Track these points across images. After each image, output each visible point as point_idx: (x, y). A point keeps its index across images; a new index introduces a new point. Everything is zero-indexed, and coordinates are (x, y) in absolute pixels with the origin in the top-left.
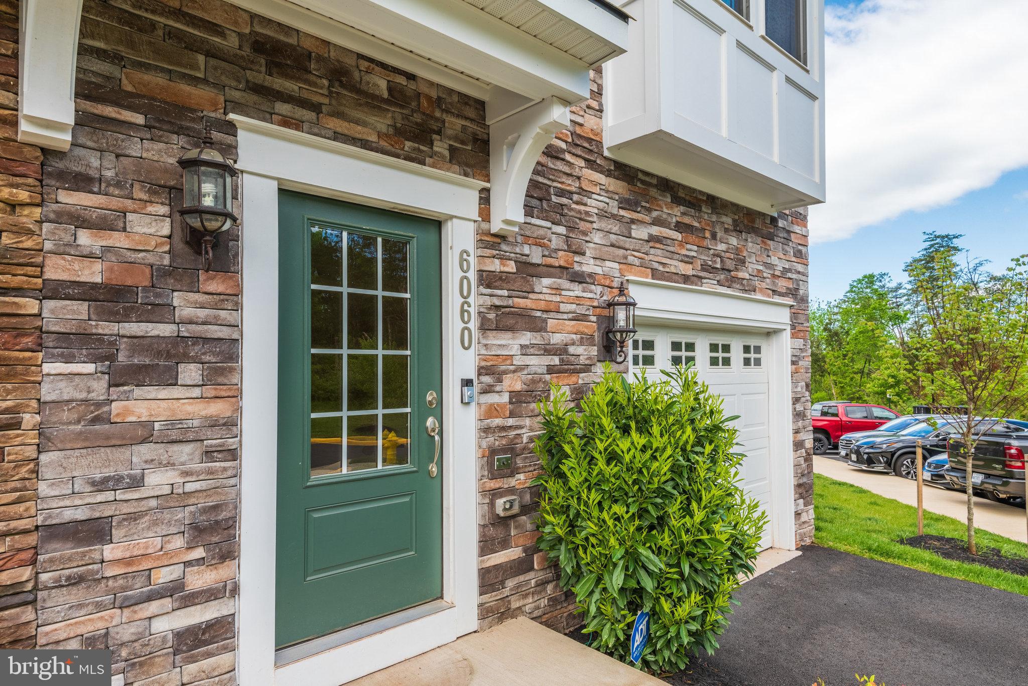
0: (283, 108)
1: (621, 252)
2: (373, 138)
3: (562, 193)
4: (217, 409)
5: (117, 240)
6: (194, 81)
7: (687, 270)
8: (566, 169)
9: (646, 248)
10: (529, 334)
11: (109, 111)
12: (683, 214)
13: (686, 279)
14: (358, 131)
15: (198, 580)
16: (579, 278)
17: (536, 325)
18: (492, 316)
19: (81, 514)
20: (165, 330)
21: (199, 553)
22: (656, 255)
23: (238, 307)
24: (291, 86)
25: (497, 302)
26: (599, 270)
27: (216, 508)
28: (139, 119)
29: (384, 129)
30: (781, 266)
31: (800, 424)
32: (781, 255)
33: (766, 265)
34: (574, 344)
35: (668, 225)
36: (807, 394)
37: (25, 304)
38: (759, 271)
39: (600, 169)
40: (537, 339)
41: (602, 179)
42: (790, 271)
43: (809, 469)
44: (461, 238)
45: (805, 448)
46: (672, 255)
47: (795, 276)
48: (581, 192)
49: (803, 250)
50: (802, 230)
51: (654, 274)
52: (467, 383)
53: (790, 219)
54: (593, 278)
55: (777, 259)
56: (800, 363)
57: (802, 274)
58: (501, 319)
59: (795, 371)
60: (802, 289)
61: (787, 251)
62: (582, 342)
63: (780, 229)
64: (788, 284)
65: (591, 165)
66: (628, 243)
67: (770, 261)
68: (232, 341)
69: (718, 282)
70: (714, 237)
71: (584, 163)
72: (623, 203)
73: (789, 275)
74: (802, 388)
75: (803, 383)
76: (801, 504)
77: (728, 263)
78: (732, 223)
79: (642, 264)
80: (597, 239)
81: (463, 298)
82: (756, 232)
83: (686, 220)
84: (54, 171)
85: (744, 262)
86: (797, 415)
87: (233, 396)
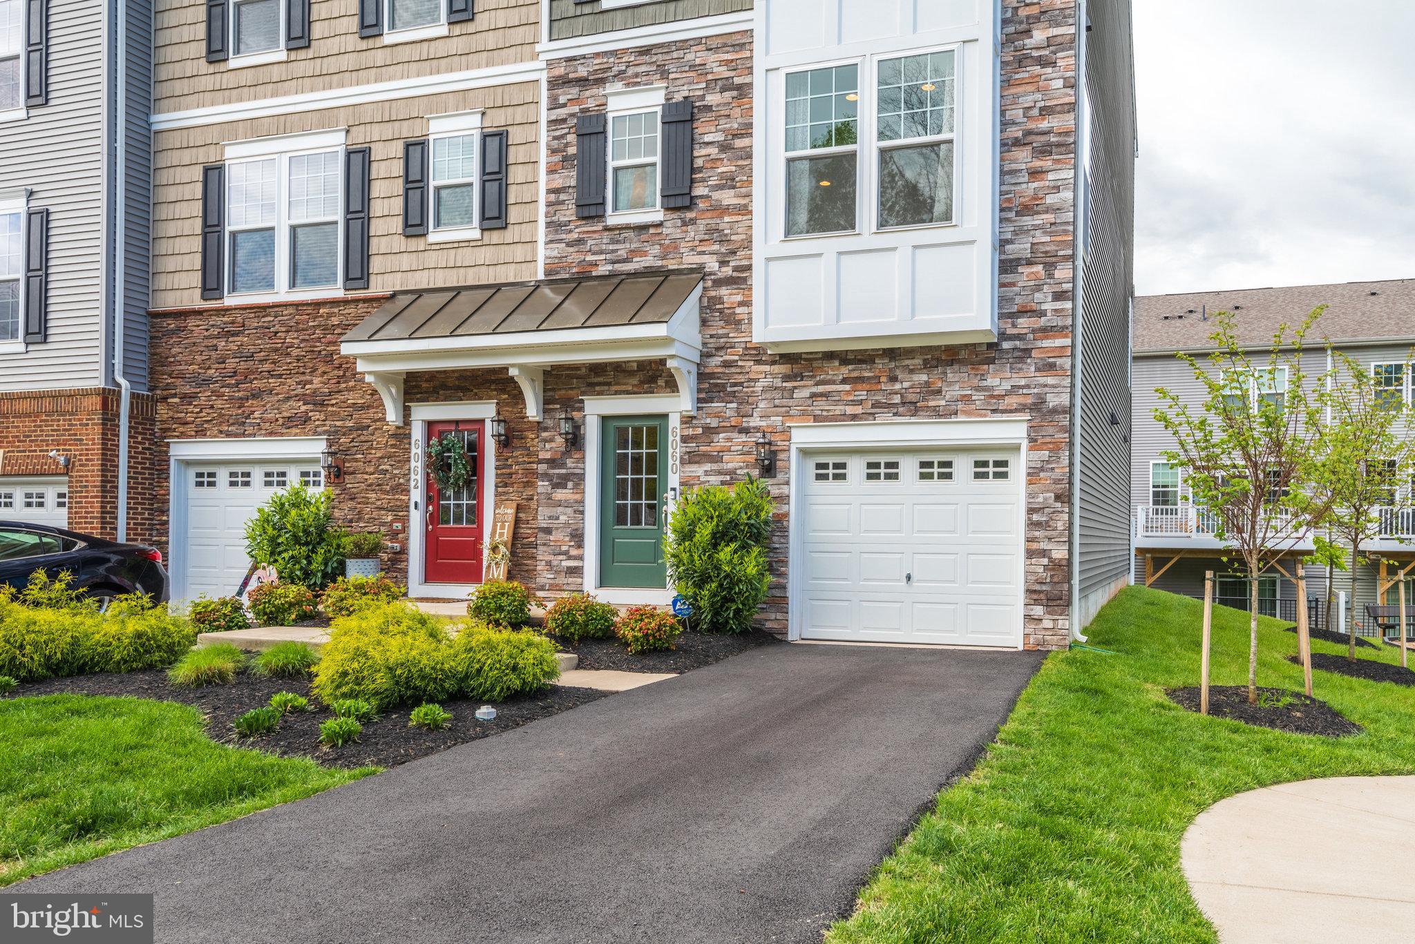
0: (597, 388)
1: (784, 409)
2: (631, 388)
3: (735, 385)
4: (578, 497)
5: (553, 445)
6: (572, 389)
7: (858, 410)
8: (738, 370)
9: (810, 402)
10: (709, 465)
11: (551, 406)
12: (851, 371)
13: (854, 417)
14: (623, 388)
15: (574, 552)
16: (746, 431)
17: (717, 459)
19: (545, 526)
20: (564, 471)
21: (572, 543)
22: (821, 406)
23: (584, 463)
24: (601, 379)
25: (689, 450)
26: (764, 424)
27: (577, 530)
28: (558, 406)
29: (636, 383)
30: (1007, 386)
31: (1037, 534)
32: (1009, 375)
33: (978, 389)
34: (741, 468)
35: (833, 382)
36: (1059, 505)
37: (535, 466)
38: (966, 395)
39: (765, 363)
40: (715, 467)
41: (767, 368)
42: (1027, 386)
43: (1056, 580)
44: (674, 422)
45: (1050, 558)
46: (837, 403)
47: (1036, 391)
48: (750, 380)
49: (1059, 361)
50: (1059, 342)
51: (817, 418)
52: (674, 489)
53: (1031, 336)
54: (757, 429)
55: (998, 379)
56: (1042, 475)
57: (1054, 386)
58: (691, 458)
59: (1030, 483)
60: (1052, 401)
61: (1021, 369)
62: (747, 467)
63: (1007, 351)
64: (1021, 400)
65: (758, 362)
66: (791, 402)
67: (985, 383)
68: (584, 474)
69: (895, 414)
70: (894, 379)
71: (752, 363)
72: (786, 378)
73: (1025, 391)
74: (1045, 499)
75: (1048, 495)
76: (1038, 611)
77: (911, 397)
78: (921, 362)
79: (804, 414)
80: (762, 405)
81: (675, 449)
82: (962, 362)
83: (855, 374)
84: (540, 427)
85: (939, 392)
86: (1032, 525)
87: (584, 493)
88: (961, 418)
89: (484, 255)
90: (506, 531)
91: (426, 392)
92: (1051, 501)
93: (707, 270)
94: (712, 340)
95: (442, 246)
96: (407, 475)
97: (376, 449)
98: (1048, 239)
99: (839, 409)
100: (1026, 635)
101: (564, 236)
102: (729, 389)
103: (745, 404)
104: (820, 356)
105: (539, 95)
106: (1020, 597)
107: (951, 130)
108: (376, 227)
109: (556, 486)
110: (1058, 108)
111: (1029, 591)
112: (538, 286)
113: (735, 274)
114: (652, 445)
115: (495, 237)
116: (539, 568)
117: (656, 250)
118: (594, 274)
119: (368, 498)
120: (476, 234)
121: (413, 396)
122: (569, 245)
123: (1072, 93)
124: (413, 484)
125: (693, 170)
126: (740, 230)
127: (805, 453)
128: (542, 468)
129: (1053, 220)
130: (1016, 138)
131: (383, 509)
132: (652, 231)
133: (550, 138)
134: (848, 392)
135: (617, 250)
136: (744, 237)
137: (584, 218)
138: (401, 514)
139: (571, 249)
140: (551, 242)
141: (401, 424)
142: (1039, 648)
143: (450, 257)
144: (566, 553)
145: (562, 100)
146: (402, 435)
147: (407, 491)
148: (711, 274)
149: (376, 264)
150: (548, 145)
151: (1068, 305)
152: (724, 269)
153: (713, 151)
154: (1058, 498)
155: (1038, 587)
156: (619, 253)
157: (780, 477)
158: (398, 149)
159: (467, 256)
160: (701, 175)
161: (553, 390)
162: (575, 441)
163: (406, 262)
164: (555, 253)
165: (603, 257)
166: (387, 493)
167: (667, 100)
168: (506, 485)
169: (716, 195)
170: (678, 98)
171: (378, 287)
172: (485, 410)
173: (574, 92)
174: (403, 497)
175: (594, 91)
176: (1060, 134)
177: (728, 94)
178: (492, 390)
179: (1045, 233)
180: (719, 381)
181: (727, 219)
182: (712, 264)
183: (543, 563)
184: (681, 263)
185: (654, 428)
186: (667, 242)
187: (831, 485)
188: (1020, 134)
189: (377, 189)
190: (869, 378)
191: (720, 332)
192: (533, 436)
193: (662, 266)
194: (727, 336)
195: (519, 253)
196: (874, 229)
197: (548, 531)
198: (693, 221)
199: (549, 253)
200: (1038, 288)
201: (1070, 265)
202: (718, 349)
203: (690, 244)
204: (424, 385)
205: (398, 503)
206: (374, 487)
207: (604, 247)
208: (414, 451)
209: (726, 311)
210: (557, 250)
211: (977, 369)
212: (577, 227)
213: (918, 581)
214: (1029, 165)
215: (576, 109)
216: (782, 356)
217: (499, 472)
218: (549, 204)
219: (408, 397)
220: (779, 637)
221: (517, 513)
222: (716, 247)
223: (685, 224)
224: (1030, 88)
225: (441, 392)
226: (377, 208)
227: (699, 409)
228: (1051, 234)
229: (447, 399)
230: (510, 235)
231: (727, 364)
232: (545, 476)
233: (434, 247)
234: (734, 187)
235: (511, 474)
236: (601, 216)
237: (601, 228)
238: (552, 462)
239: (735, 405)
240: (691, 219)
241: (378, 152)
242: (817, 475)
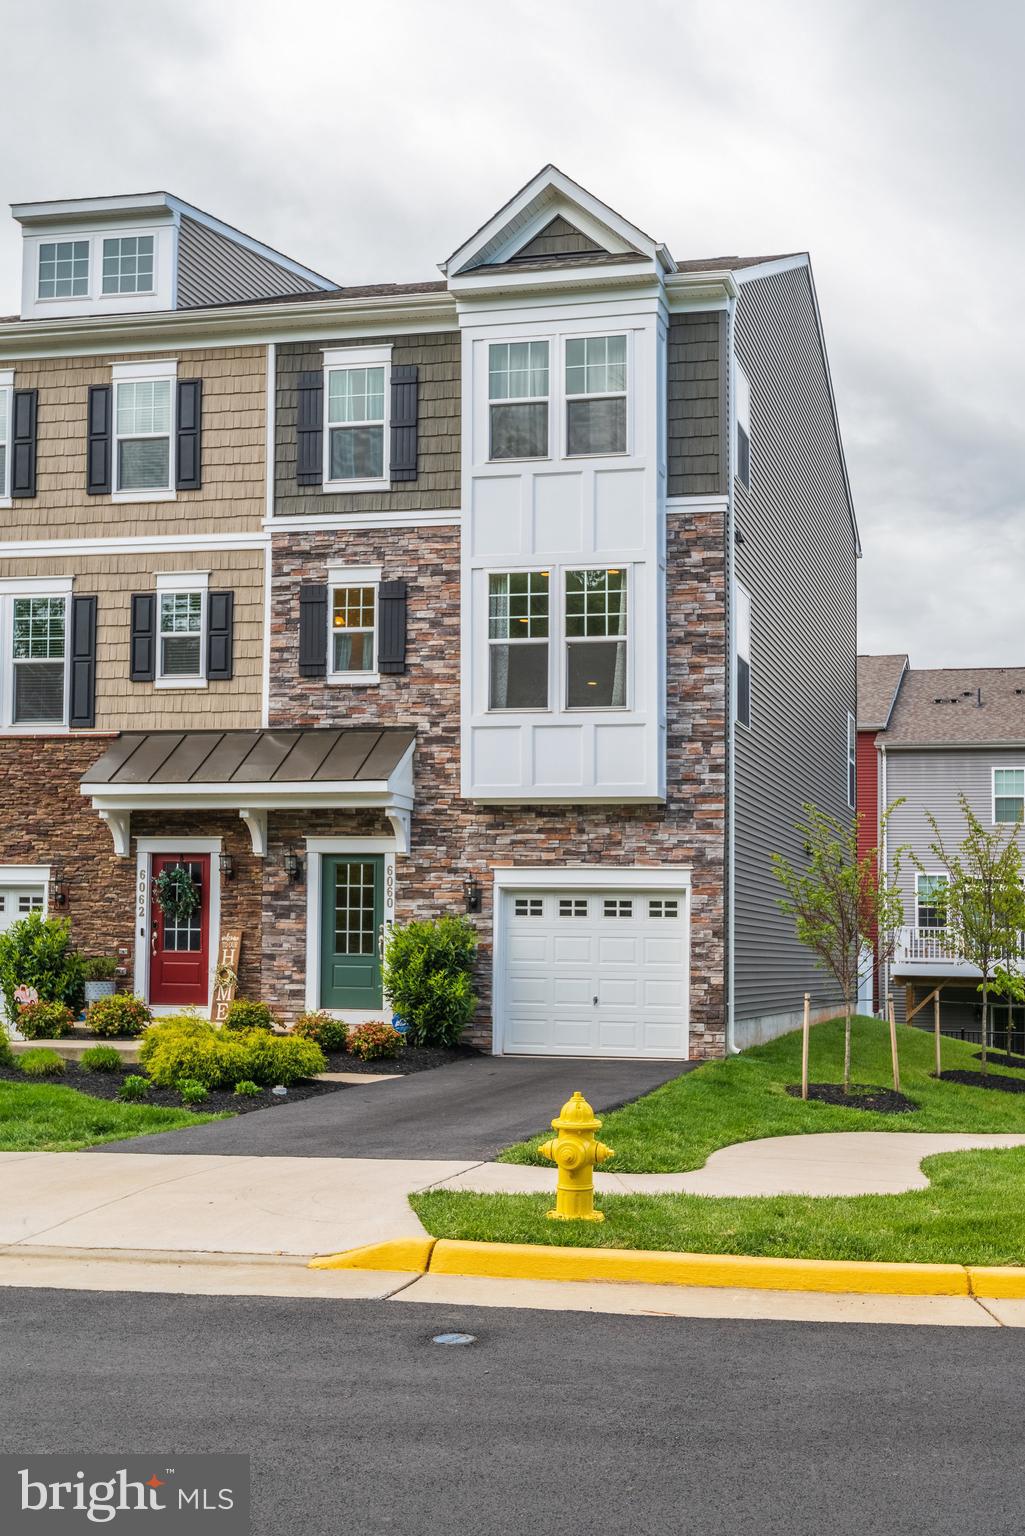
0: (319, 829)
1: (488, 853)
2: (349, 830)
3: (445, 830)
4: (300, 926)
5: (277, 879)
6: (295, 829)
7: (552, 856)
8: (447, 818)
9: (510, 848)
10: (422, 900)
11: (275, 844)
12: (545, 823)
14: (344, 829)
15: (296, 977)
16: (454, 871)
17: (430, 896)
18: (401, 893)
19: (269, 952)
20: (286, 903)
21: (295, 969)
22: (520, 852)
23: (306, 895)
24: (321, 821)
25: (403, 887)
26: (470, 865)
27: (300, 956)
28: (282, 844)
29: (354, 825)
30: (674, 840)
31: (699, 964)
32: (675, 831)
33: (651, 842)
34: (450, 903)
35: (531, 832)
36: (716, 940)
37: (259, 898)
38: (640, 847)
39: (471, 813)
40: (427, 902)
41: (473, 817)
42: (690, 842)
43: (714, 1002)
44: (390, 861)
45: (709, 984)
46: (534, 849)
47: (697, 845)
48: (458, 827)
49: (715, 822)
50: (714, 807)
51: (517, 863)
52: (389, 921)
53: (693, 800)
54: (465, 870)
55: (667, 835)
56: (703, 915)
57: (711, 842)
58: (405, 894)
59: (693, 921)
60: (711, 854)
61: (685, 827)
62: (455, 903)
63: (674, 812)
64: (686, 853)
65: (465, 812)
66: (494, 848)
67: (656, 838)
68: (306, 906)
69: (583, 861)
70: (581, 831)
71: (459, 812)
72: (490, 826)
73: (688, 845)
74: (705, 935)
75: (708, 931)
76: (700, 1027)
77: (597, 847)
78: (604, 817)
79: (506, 858)
80: (469, 849)
81: (391, 886)
82: (637, 819)
83: (549, 826)
84: (263, 862)
85: (619, 843)
86: (695, 956)
87: (306, 923)
88: (637, 866)
89: (209, 703)
90: (232, 957)
91: (153, 827)
92: (710, 937)
93: (420, 729)
94: (424, 791)
95: (169, 692)
96: (133, 904)
97: (101, 878)
98: (705, 721)
99: (535, 855)
100: (691, 1048)
101: (287, 691)
102: (439, 834)
103: (454, 847)
104: (519, 808)
105: (264, 562)
106: (686, 1017)
107: (625, 634)
108: (102, 671)
109: (279, 916)
110: (712, 616)
111: (693, 1012)
112: (263, 732)
113: (444, 734)
114: (369, 879)
115: (221, 686)
116: (263, 991)
117: (373, 709)
118: (316, 726)
119: (93, 924)
120: (203, 683)
121: (139, 830)
122: (291, 699)
123: (723, 605)
124: (138, 912)
125: (407, 641)
126: (448, 696)
127: (507, 891)
128: (266, 899)
129: (709, 707)
130: (679, 637)
131: (109, 935)
132: (369, 692)
133: (275, 602)
134: (543, 841)
135: (336, 707)
136: (452, 702)
137: (306, 676)
138: (127, 939)
139: (294, 703)
140: (275, 695)
141: (126, 855)
142: (702, 1058)
143: (177, 703)
144: (289, 977)
145: (286, 569)
146: (128, 866)
147: (133, 919)
148: (423, 732)
149: (102, 705)
150: (273, 609)
151: (722, 776)
152: (434, 729)
153: (425, 626)
154: (715, 934)
155: (699, 1008)
156: (339, 709)
157: (485, 912)
158: (126, 600)
159: (193, 703)
160: (414, 646)
161: (277, 829)
162: (298, 876)
163: (132, 704)
164: (279, 706)
165: (324, 712)
166: (113, 920)
167: (383, 578)
168: (231, 915)
169: (427, 664)
170: (393, 577)
171: (104, 726)
172: (212, 846)
173: (296, 564)
174: (129, 924)
175: (316, 564)
176: (713, 638)
177: (438, 579)
178: (218, 828)
179: (703, 717)
180: (430, 827)
181: (437, 686)
182: (424, 724)
183: (267, 986)
184: (396, 721)
185: (372, 865)
186: (383, 702)
187: (529, 919)
188: (682, 634)
189: (103, 635)
190: (560, 829)
191: (432, 783)
192: (258, 870)
193: (379, 723)
194: (437, 787)
195: (244, 703)
196: (563, 708)
197: (272, 957)
198: (406, 686)
199: (273, 705)
200: (698, 761)
201: (722, 744)
202: (430, 798)
203: (404, 705)
204: (151, 820)
205: (124, 930)
206: (99, 914)
207: (325, 703)
208: (139, 881)
209: (437, 766)
210: (280, 703)
211: (650, 826)
212: (300, 683)
213: (604, 1003)
214: (690, 660)
215: (299, 578)
216: (486, 807)
217: (225, 902)
218: (273, 661)
219: (134, 830)
220: (484, 1052)
221: (242, 940)
222: (427, 710)
223: (399, 687)
224: (689, 598)
225: (168, 827)
226: (103, 653)
227: (412, 850)
228: (707, 717)
229: (173, 833)
230: (235, 686)
231: (437, 812)
232: (269, 907)
233: (160, 693)
234: (443, 659)
235: (236, 905)
236: (322, 675)
237: (322, 686)
238: (276, 895)
239: (444, 848)
240: (405, 684)
241: (104, 601)
242: (517, 910)
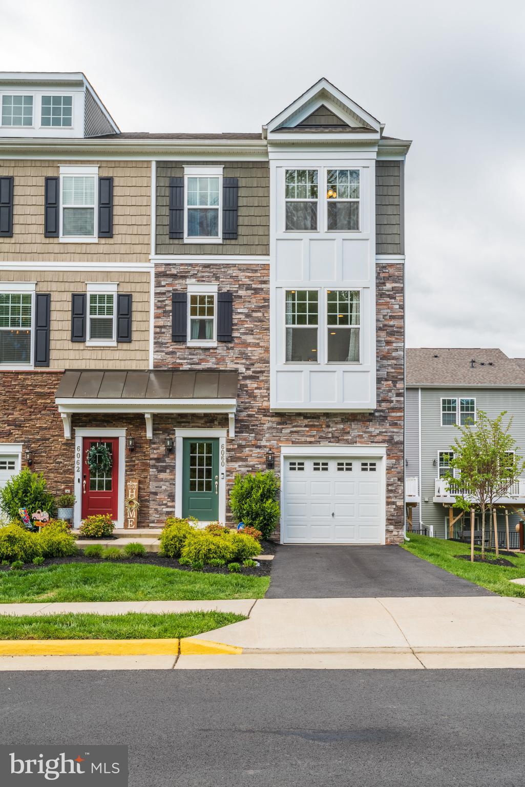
0: (183, 424)
1: (278, 438)
2: (200, 425)
3: (254, 425)
4: (172, 477)
5: (158, 451)
6: (169, 424)
7: (312, 439)
8: (256, 419)
9: (290, 435)
10: (241, 462)
11: (157, 432)
12: (309, 422)
13: (311, 443)
14: (197, 424)
15: (170, 504)
16: (260, 447)
17: (245, 460)
18: (230, 459)
19: (154, 491)
20: (164, 464)
21: (169, 500)
22: (295, 437)
23: (175, 460)
24: (184, 420)
25: (230, 455)
26: (268, 444)
27: (171, 493)
28: (161, 432)
29: (203, 422)
30: (377, 431)
31: (391, 495)
32: (378, 427)
33: (365, 432)
34: (257, 464)
35: (301, 427)
36: (399, 482)
37: (148, 461)
38: (360, 435)
39: (269, 416)
40: (244, 463)
41: (269, 418)
42: (386, 432)
43: (399, 514)
44: (223, 442)
45: (396, 505)
46: (303, 436)
47: (389, 434)
48: (261, 424)
49: (399, 422)
50: (399, 414)
51: (293, 442)
52: (223, 474)
53: (387, 411)
54: (265, 447)
55: (374, 429)
56: (392, 470)
57: (397, 432)
58: (232, 459)
59: (388, 473)
60: (396, 439)
61: (383, 425)
62: (260, 464)
63: (377, 417)
64: (384, 438)
65: (265, 416)
66: (281, 435)
67: (368, 430)
68: (175, 466)
69: (329, 442)
70: (328, 426)
71: (262, 416)
72: (279, 424)
73: (385, 434)
74: (394, 480)
75: (395, 478)
76: (391, 528)
77: (336, 435)
78: (340, 419)
79: (287, 440)
80: (267, 435)
81: (223, 455)
82: (359, 420)
83: (311, 423)
84: (151, 442)
85: (348, 433)
86: (389, 491)
87: (175, 475)
88: (358, 445)
89: (117, 355)
90: (134, 494)
91: (85, 422)
92: (396, 481)
93: (240, 371)
94: (242, 404)
95: (94, 348)
96: (73, 465)
97: (54, 451)
98: (394, 371)
99: (303, 439)
100: (387, 538)
101: (164, 349)
102: (251, 427)
103: (259, 434)
104: (294, 414)
105: (150, 280)
106: (383, 522)
107: (359, 324)
108: (53, 335)
109: (159, 471)
110: (397, 317)
111: (388, 519)
112: (150, 371)
113: (253, 374)
114: (209, 451)
115: (125, 346)
116: (150, 512)
117: (214, 360)
118: (181, 369)
119: (49, 476)
120: (115, 344)
121: (77, 424)
122: (166, 354)
123: (402, 311)
124: (76, 469)
125: (233, 325)
126: (255, 354)
127: (286, 458)
128: (152, 462)
129: (396, 363)
130: (380, 327)
131: (59, 482)
132: (211, 351)
133: (156, 301)
134: (308, 431)
135: (193, 359)
136: (258, 357)
137: (175, 342)
138: (70, 485)
139: (168, 356)
140: (157, 351)
141: (70, 438)
142: (392, 543)
143: (99, 354)
144: (166, 504)
145: (163, 283)
146: (70, 444)
147: (73, 473)
148: (241, 373)
149: (53, 355)
150: (155, 305)
151: (402, 399)
152: (248, 372)
153: (242, 317)
154: (399, 480)
155: (391, 518)
156: (194, 360)
157: (276, 469)
158: (69, 297)
159: (108, 354)
160: (236, 327)
161: (158, 424)
162: (171, 451)
163: (72, 355)
164: (159, 357)
165: (186, 361)
166: (61, 474)
167: (219, 290)
168: (132, 471)
169: (244, 337)
170: (225, 290)
171: (55, 366)
172: (120, 433)
173: (170, 280)
174: (71, 476)
175: (180, 281)
176: (397, 328)
177: (250, 292)
178: (124, 423)
179: (392, 368)
180: (246, 423)
181: (249, 349)
182: (242, 369)
183: (153, 509)
184: (227, 367)
185: (211, 444)
186: (219, 357)
187: (297, 472)
188: (382, 326)
189: (54, 316)
190: (317, 425)
191: (246, 401)
192: (148, 446)
193: (217, 368)
194: (250, 403)
195: (139, 355)
196: (326, 362)
197: (156, 494)
198: (232, 348)
199: (156, 357)
200: (390, 391)
201: (402, 382)
202: (245, 408)
203: (231, 359)
204: (84, 418)
205: (68, 479)
206: (53, 471)
207: (186, 356)
208: (77, 452)
209: (249, 391)
210: (159, 356)
211: (365, 424)
212: (171, 345)
213: (338, 516)
214: (386, 339)
215: (171, 289)
216: (276, 413)
217: (128, 464)
218: (155, 333)
219: (74, 424)
220: (276, 542)
221: (139, 484)
222: (244, 361)
223: (228, 349)
224: (385, 307)
225: (94, 423)
226: (54, 325)
227: (236, 436)
228: (394, 368)
229: (97, 426)
230: (132, 346)
231: (249, 416)
232: (154, 466)
233: (88, 348)
234: (253, 334)
235: (134, 466)
236: (184, 341)
237: (184, 347)
238: (158, 460)
239: (253, 435)
240: (231, 347)
241: (55, 296)
242: (290, 468)
